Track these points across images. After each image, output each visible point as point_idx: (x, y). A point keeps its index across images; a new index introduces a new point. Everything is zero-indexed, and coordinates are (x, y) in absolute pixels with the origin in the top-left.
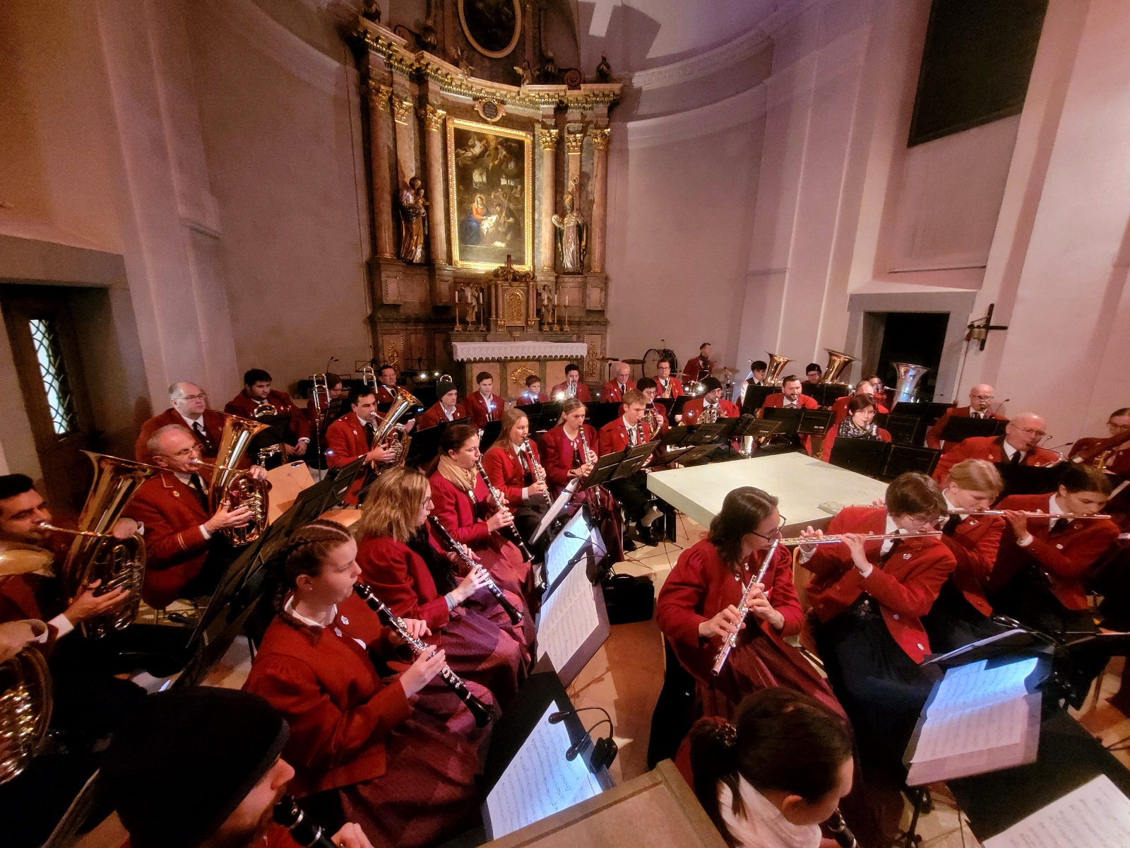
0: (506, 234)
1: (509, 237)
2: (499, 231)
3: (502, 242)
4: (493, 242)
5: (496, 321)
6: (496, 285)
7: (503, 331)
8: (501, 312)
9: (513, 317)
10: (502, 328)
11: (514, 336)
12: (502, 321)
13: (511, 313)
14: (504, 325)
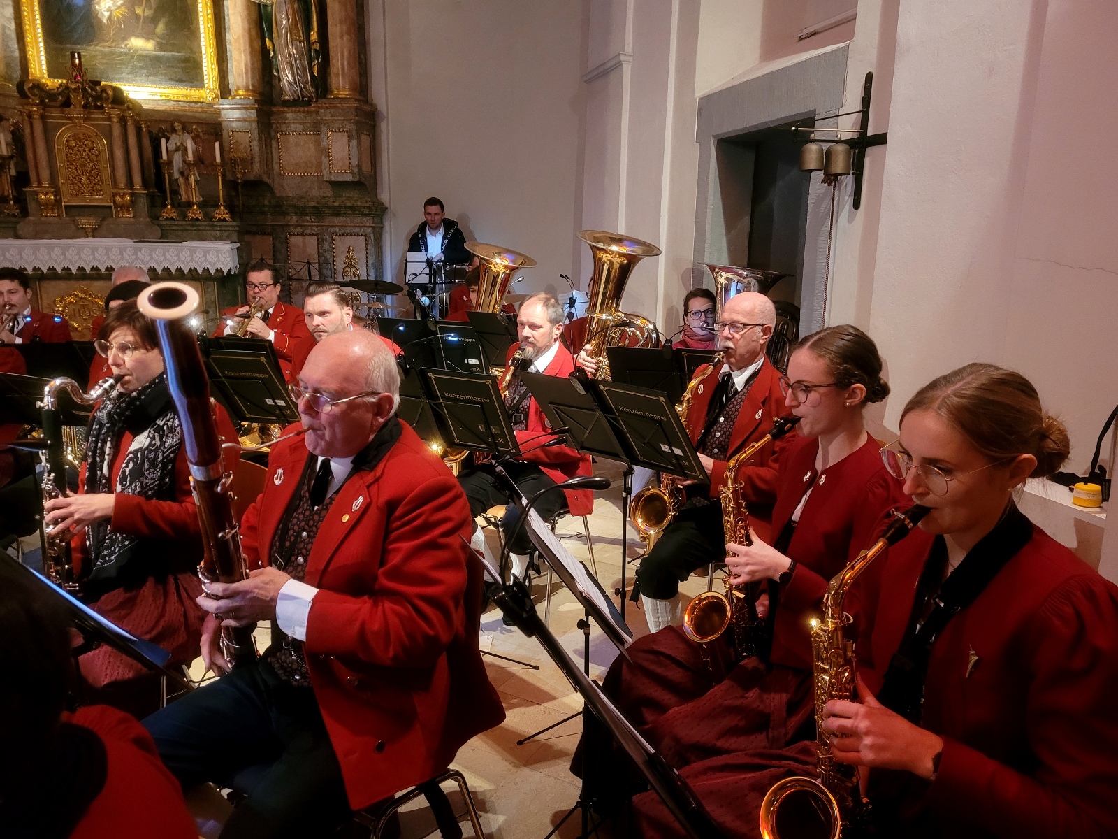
0: (154, 20)
1: (160, 28)
2: (137, 17)
3: (148, 39)
4: (125, 39)
5: (36, 193)
6: (30, 116)
7: (59, 216)
8: (45, 174)
9: (81, 185)
10: (52, 209)
11: (83, 228)
12: (47, 193)
13: (75, 178)
14: (58, 202)
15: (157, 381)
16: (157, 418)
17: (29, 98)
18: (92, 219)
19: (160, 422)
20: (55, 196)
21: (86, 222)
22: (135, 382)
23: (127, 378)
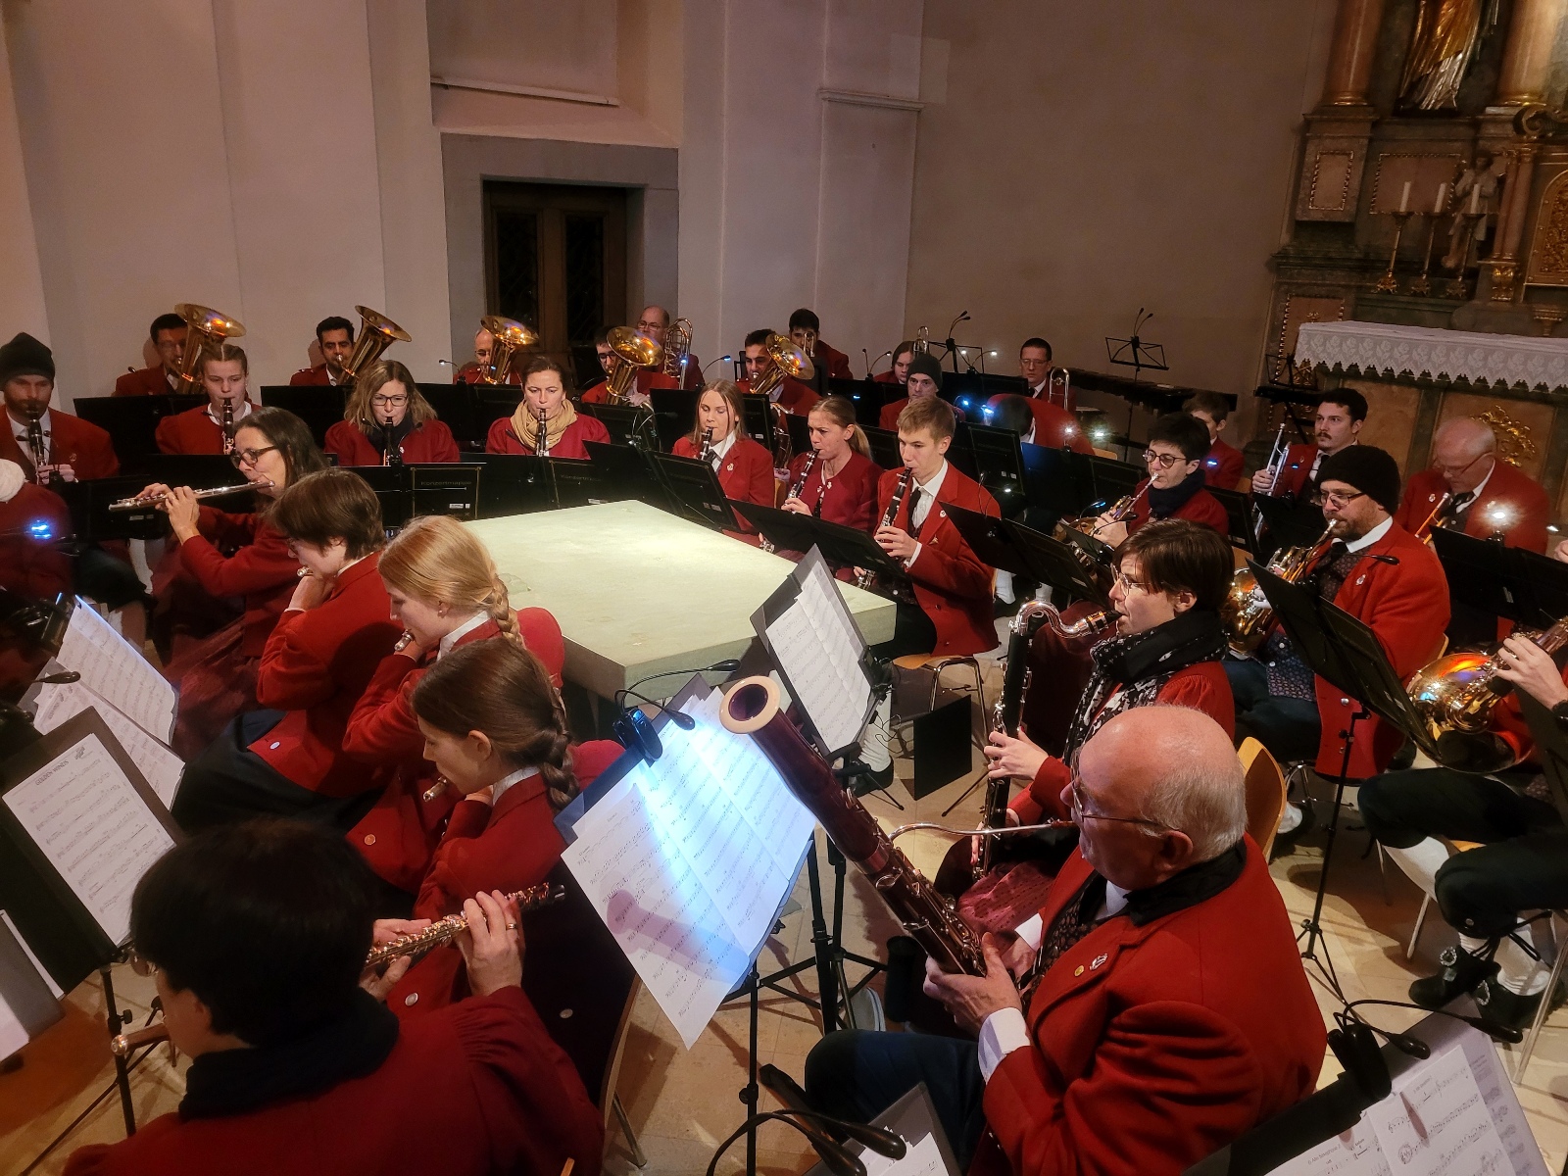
5: (1492, 268)
6: (1520, 159)
7: (1513, 301)
8: (1513, 241)
9: (1558, 257)
10: (1507, 291)
11: (1539, 321)
12: (1506, 268)
13: (1554, 246)
14: (1518, 280)
15: (1152, 633)
16: (1137, 679)
17: (1524, 133)
18: (1555, 310)
19: (1139, 687)
20: (1516, 273)
21: (1546, 312)
22: (1130, 625)
23: (1123, 618)
